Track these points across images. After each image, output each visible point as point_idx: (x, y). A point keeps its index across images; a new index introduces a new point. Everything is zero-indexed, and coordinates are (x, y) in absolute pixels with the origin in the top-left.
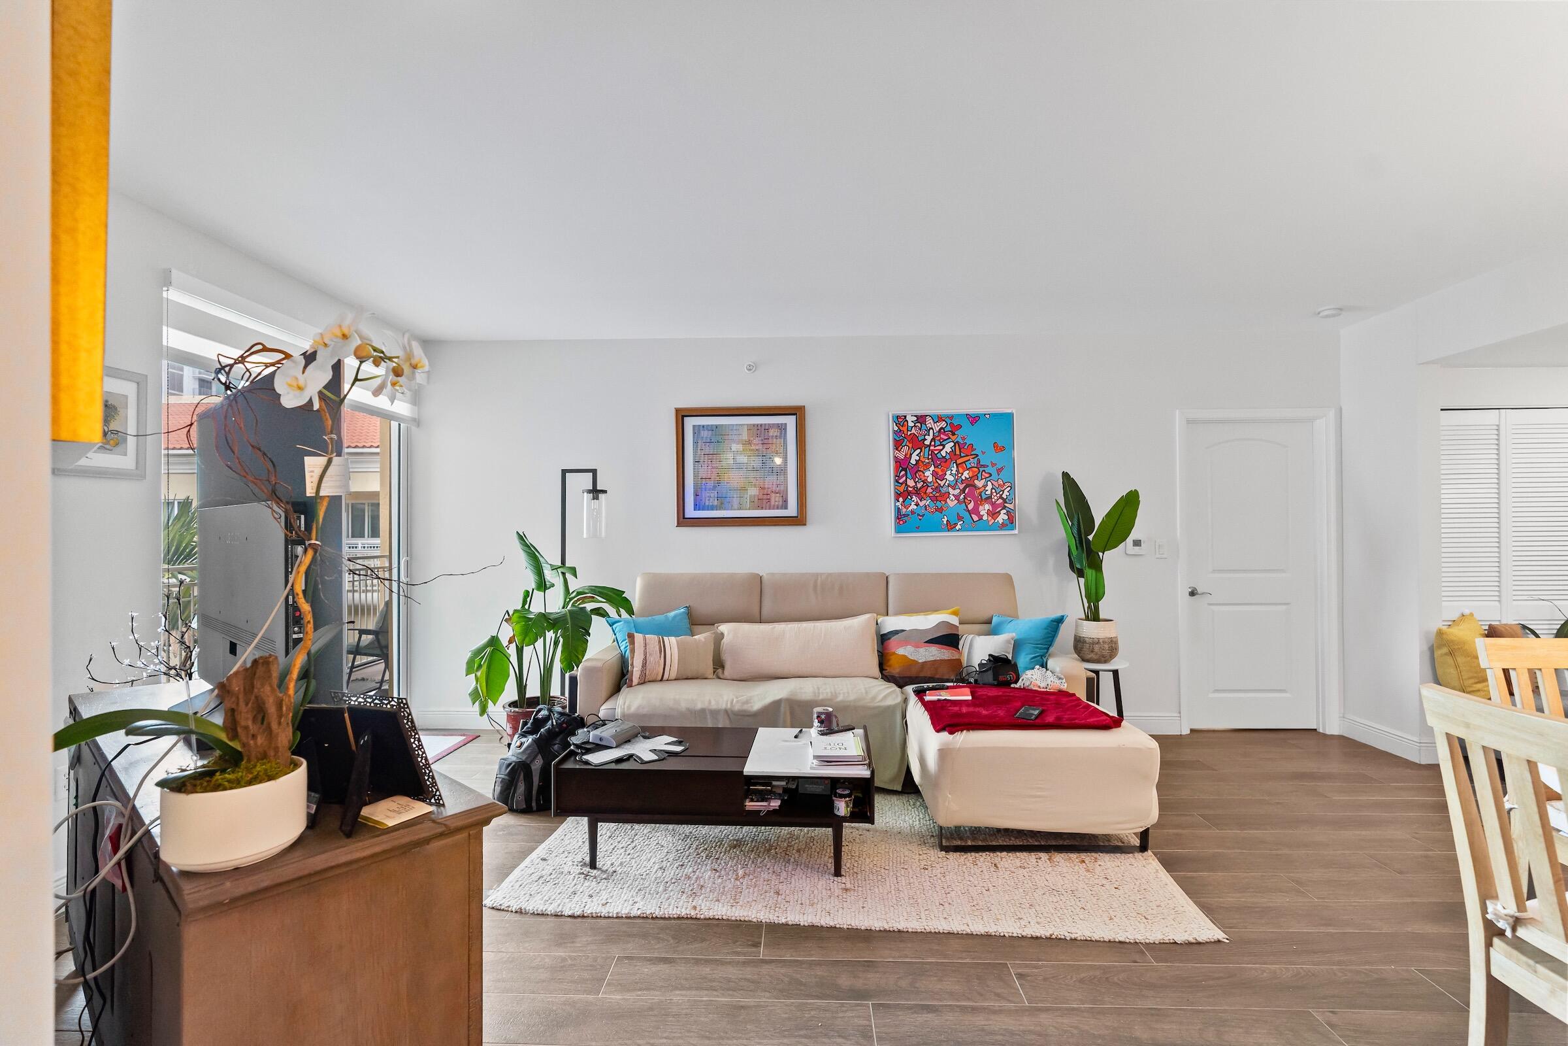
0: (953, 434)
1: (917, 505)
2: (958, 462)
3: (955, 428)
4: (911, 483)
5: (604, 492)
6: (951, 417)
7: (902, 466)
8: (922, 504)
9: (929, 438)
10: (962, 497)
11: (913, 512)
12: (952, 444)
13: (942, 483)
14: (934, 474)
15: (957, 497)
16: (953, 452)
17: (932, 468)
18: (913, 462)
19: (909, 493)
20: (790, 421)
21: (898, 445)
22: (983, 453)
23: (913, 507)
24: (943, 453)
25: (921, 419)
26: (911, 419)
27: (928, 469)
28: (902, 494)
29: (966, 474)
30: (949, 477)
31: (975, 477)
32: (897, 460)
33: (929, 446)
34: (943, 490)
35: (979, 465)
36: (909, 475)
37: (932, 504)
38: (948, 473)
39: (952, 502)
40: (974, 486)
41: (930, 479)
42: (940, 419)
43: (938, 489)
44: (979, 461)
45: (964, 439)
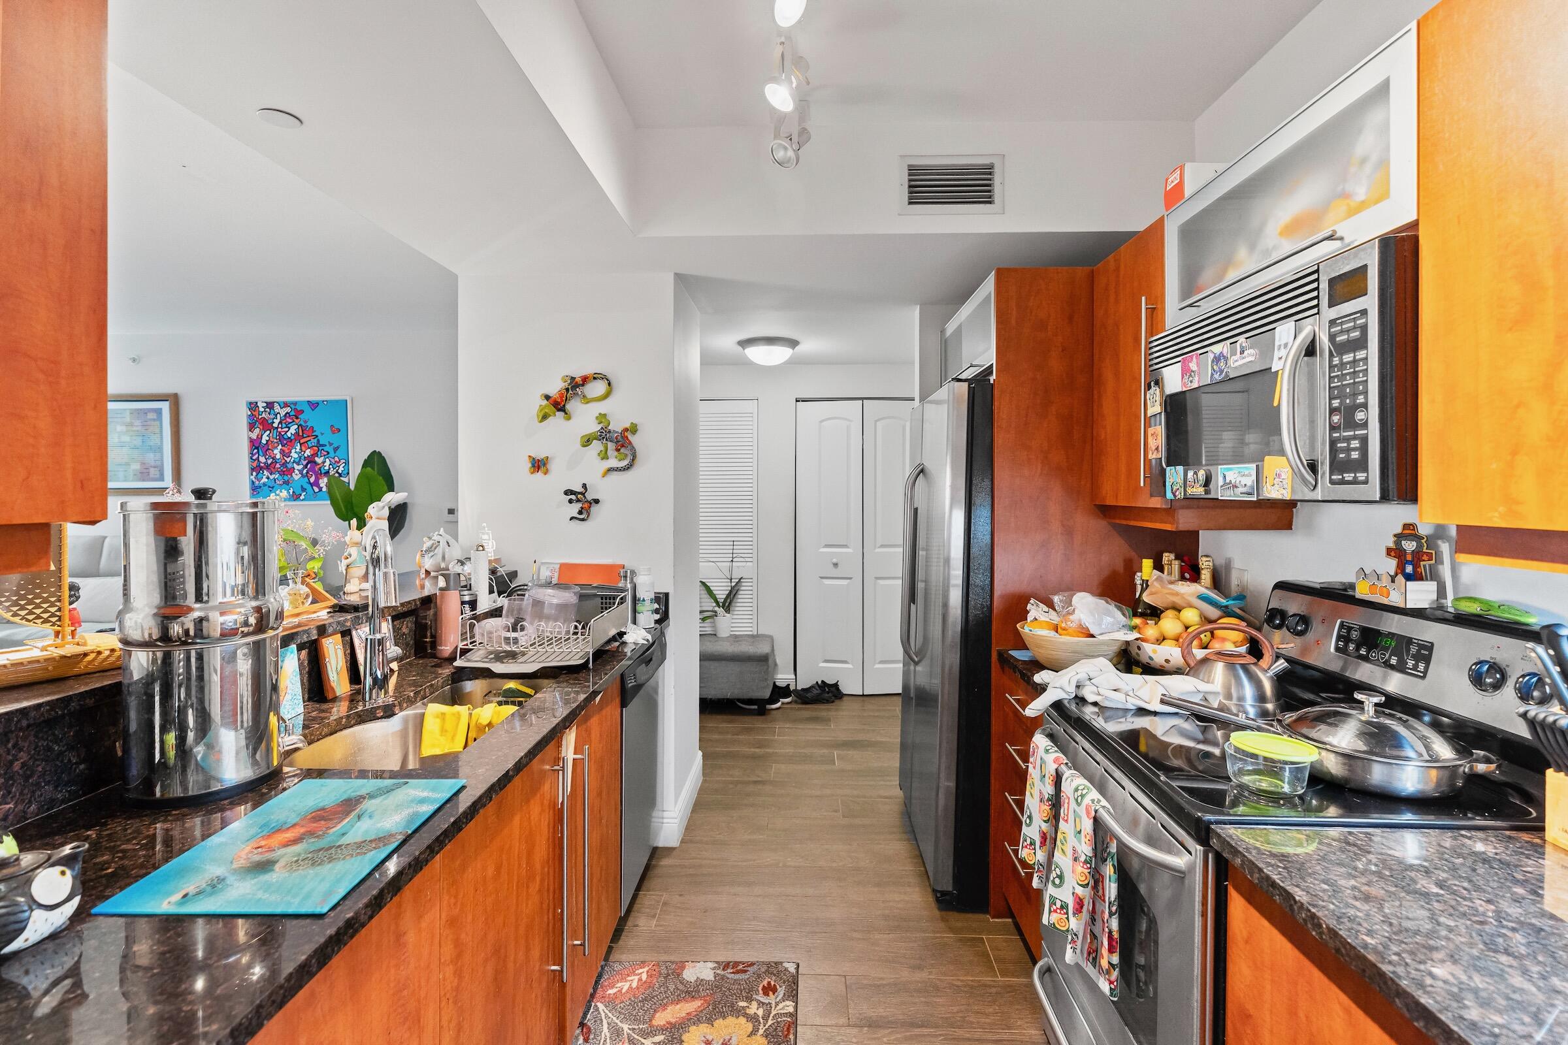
0: (297, 418)
1: (268, 478)
2: (302, 441)
3: (299, 413)
4: (262, 459)
6: (295, 403)
7: (255, 445)
8: (272, 477)
9: (277, 421)
10: (305, 471)
11: (264, 484)
12: (296, 426)
13: (288, 460)
14: (282, 452)
15: (301, 472)
16: (297, 434)
17: (280, 447)
18: (264, 441)
19: (261, 468)
20: (165, 407)
21: (251, 427)
22: (322, 434)
23: (264, 480)
24: (289, 434)
25: (270, 405)
26: (261, 405)
27: (276, 448)
28: (256, 469)
29: (308, 453)
30: (294, 455)
31: (315, 455)
32: (252, 441)
33: (277, 428)
34: (289, 466)
35: (319, 445)
36: (261, 453)
37: (280, 478)
38: (293, 451)
39: (296, 476)
40: (315, 462)
41: (278, 456)
42: (286, 405)
43: (285, 464)
44: (318, 441)
45: (306, 422)
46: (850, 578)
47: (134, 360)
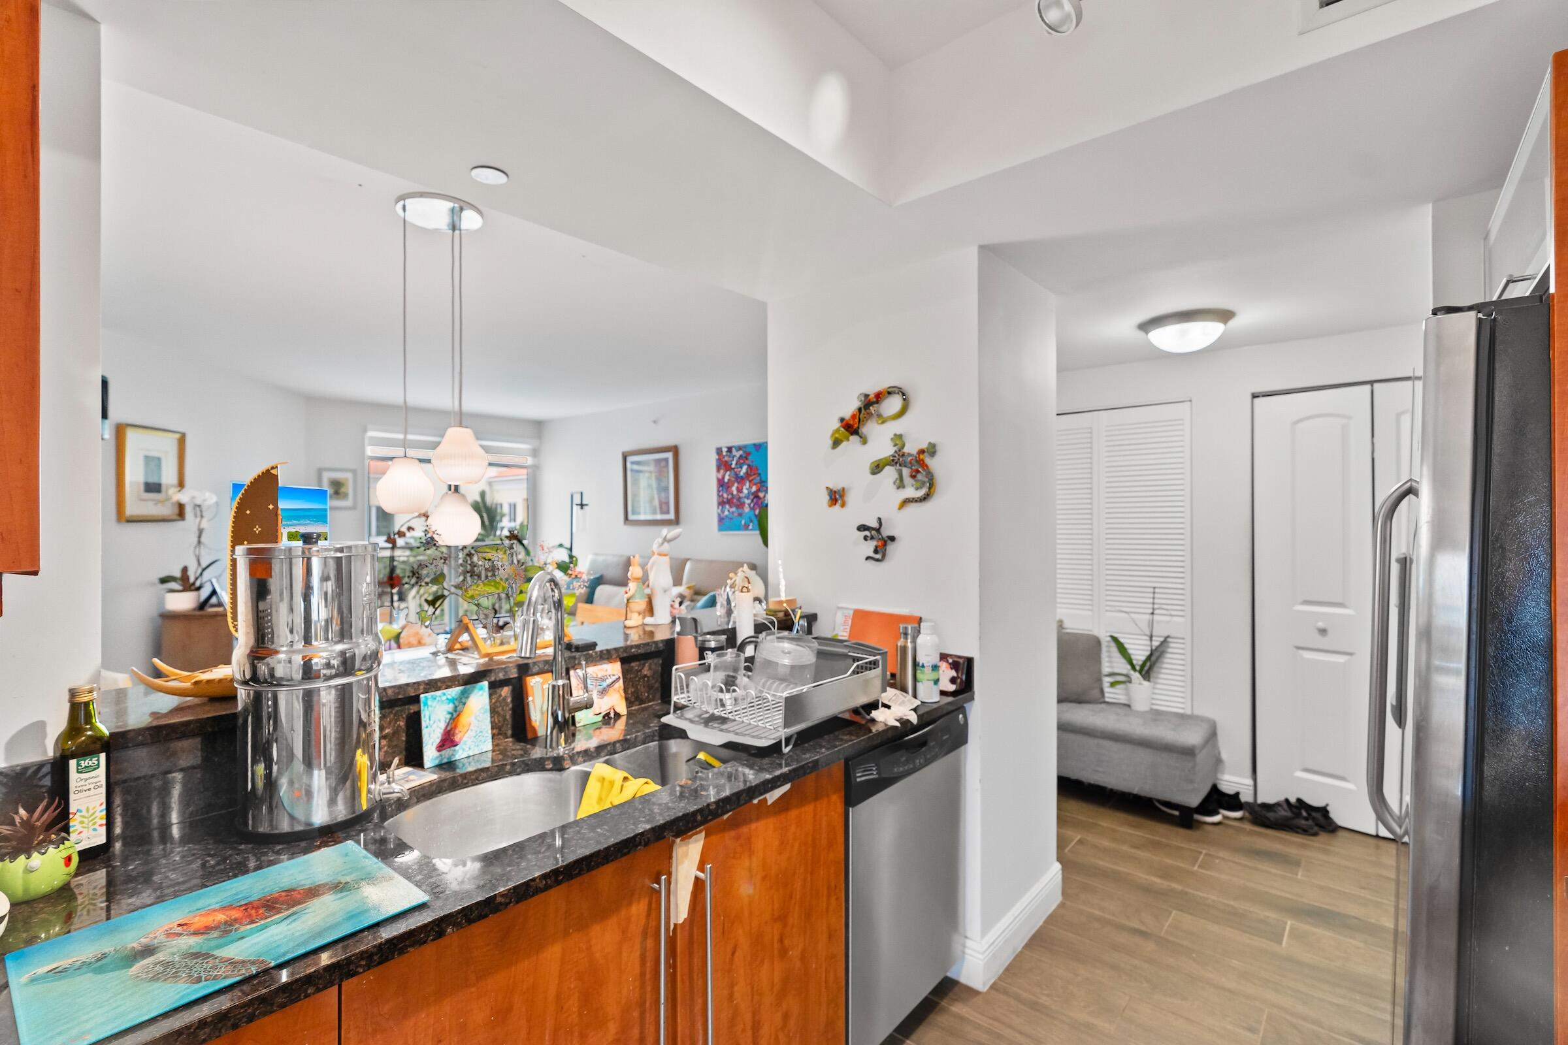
0: (747, 459)
1: (729, 511)
2: (751, 479)
3: (748, 454)
4: (725, 495)
5: (586, 505)
6: (745, 446)
7: (721, 483)
8: (731, 510)
9: (734, 463)
10: (752, 505)
11: (726, 516)
12: (747, 466)
13: (741, 495)
14: (737, 488)
15: (749, 505)
16: (747, 473)
17: (736, 485)
18: (726, 480)
19: (725, 503)
20: (670, 455)
21: (718, 470)
23: (726, 513)
24: (742, 473)
25: (730, 449)
26: (724, 450)
27: (733, 485)
28: (722, 503)
29: (754, 488)
30: (745, 491)
31: (760, 490)
32: (718, 480)
33: (734, 469)
34: (742, 500)
35: (762, 481)
36: (724, 490)
37: (736, 511)
38: (744, 487)
39: (747, 509)
40: (759, 497)
41: (735, 492)
42: (739, 448)
43: (739, 499)
44: (762, 478)
45: (752, 462)
46: (1351, 654)
47: (655, 422)
